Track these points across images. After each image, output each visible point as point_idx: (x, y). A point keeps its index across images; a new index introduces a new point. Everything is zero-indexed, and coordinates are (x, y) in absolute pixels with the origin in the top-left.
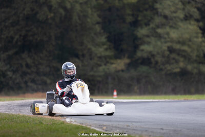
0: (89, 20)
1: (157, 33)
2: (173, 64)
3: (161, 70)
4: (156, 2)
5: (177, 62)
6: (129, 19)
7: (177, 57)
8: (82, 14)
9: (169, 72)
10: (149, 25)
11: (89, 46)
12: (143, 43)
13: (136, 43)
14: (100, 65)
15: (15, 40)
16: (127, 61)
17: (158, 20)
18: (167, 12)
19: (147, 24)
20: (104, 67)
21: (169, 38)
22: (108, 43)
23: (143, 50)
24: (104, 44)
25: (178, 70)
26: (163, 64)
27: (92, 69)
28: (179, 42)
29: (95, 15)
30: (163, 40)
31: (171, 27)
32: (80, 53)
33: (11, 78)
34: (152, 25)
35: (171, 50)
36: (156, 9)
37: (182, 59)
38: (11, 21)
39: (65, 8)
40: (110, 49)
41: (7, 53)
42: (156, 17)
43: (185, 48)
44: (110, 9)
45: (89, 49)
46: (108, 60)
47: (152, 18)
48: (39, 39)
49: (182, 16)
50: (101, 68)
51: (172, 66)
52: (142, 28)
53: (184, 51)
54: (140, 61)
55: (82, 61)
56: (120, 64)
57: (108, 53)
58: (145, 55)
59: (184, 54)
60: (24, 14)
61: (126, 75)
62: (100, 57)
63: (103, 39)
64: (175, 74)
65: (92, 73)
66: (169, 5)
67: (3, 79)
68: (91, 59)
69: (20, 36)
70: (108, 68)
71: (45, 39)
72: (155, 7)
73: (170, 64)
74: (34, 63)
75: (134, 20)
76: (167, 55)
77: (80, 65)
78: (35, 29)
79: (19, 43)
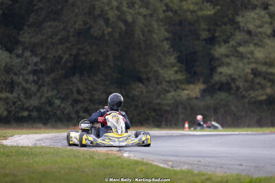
0: (155, 36)
1: (238, 51)
2: (257, 90)
3: (243, 97)
4: (238, 15)
5: (263, 87)
6: (204, 35)
7: (263, 82)
8: (146, 29)
9: (253, 100)
10: (228, 42)
11: (156, 67)
12: (222, 64)
13: (213, 64)
14: (169, 92)
15: (64, 60)
16: (202, 86)
17: (239, 36)
18: (251, 27)
19: (226, 42)
20: (173, 93)
21: (253, 58)
22: (179, 65)
23: (221, 73)
24: (173, 66)
25: (264, 97)
26: (246, 90)
27: (159, 96)
28: (265, 63)
29: (163, 29)
30: (245, 61)
31: (255, 44)
32: (144, 77)
33: (59, 107)
34: (232, 43)
35: (255, 73)
36: (237, 23)
37: (269, 84)
38: (59, 37)
39: (125, 22)
40: (181, 72)
41: (52, 76)
42: (237, 33)
44: (180, 23)
45: (156, 71)
46: (178, 85)
47: (232, 34)
48: (93, 59)
49: (269, 31)
50: (169, 95)
51: (256, 92)
52: (220, 46)
53: (272, 74)
54: (217, 86)
55: (147, 87)
56: (194, 91)
57: (179, 77)
58: (224, 79)
59: (271, 77)
60: (75, 29)
62: (169, 82)
63: (172, 59)
64: (261, 102)
65: (159, 101)
66: (254, 18)
67: (49, 108)
68: (157, 84)
69: (70, 55)
70: (178, 96)
71: (101, 59)
72: (236, 20)
73: (254, 91)
74: (87, 88)
75: (210, 36)
76: (250, 79)
77: (144, 91)
78: (88, 47)
79: (68, 64)
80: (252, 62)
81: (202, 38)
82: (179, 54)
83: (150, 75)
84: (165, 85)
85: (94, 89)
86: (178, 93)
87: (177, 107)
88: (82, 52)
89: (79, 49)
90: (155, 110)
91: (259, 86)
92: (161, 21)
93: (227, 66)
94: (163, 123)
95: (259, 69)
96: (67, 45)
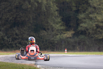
0: (52, 9)
2: (99, 34)
3: (92, 37)
5: (101, 33)
6: (74, 9)
7: (101, 31)
8: (47, 6)
9: (96, 39)
10: (85, 12)
12: (82, 22)
13: (78, 22)
14: (58, 35)
15: (9, 20)
16: (73, 32)
18: (95, 5)
19: (84, 12)
21: (96, 19)
22: (62, 22)
23: (82, 26)
24: (59, 23)
27: (53, 36)
28: (102, 22)
29: (55, 6)
30: (93, 21)
31: (97, 13)
32: (47, 28)
34: (87, 12)
35: (98, 26)
38: (7, 9)
39: (38, 2)
40: (63, 25)
41: (5, 27)
42: (89, 8)
44: (63, 3)
45: (51, 25)
46: (62, 31)
47: (87, 9)
48: (23, 19)
50: (58, 36)
51: (98, 35)
52: (81, 14)
54: (80, 32)
55: (48, 33)
56: (69, 34)
57: (62, 28)
58: (83, 29)
60: (15, 5)
61: (72, 40)
62: (58, 30)
63: (59, 20)
64: (100, 40)
65: (53, 39)
66: (97, 1)
67: (2, 42)
68: (53, 31)
69: (13, 18)
70: (62, 37)
71: (27, 19)
72: (89, 2)
74: (20, 33)
75: (77, 9)
76: (95, 29)
77: (46, 34)
78: (21, 14)
79: (12, 21)
80: (96, 21)
81: (73, 10)
82: (62, 17)
83: (49, 27)
85: (24, 33)
86: (61, 36)
87: (62, 42)
88: (18, 16)
89: (17, 15)
90: (51, 43)
91: (99, 33)
92: (54, 2)
93: (84, 23)
94: (55, 49)
95: (99, 25)
96: (12, 13)
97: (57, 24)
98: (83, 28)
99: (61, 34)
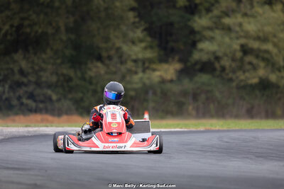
0: (118, 4)
2: (248, 71)
3: (231, 80)
5: (255, 68)
6: (182, 2)
7: (255, 61)
9: (242, 84)
10: (211, 11)
11: (119, 43)
12: (203, 39)
13: (193, 38)
14: (136, 73)
16: (178, 66)
17: (225, 3)
19: (208, 10)
20: (140, 75)
21: (242, 31)
22: (149, 39)
23: (202, 50)
24: (141, 41)
25: (255, 81)
26: (234, 72)
28: (258, 38)
30: (233, 35)
31: (245, 15)
32: (104, 54)
34: (216, 12)
35: (245, 50)
37: (262, 64)
40: (151, 47)
43: (269, 47)
45: (118, 49)
46: (147, 64)
48: (40, 31)
50: (136, 78)
51: (247, 74)
52: (200, 17)
53: (267, 52)
54: (198, 67)
55: (107, 66)
56: (168, 71)
57: (149, 54)
58: (205, 57)
59: (266, 56)
61: (176, 88)
62: (135, 61)
63: (139, 33)
64: (253, 87)
68: (122, 63)
69: (12, 26)
70: (149, 78)
71: (50, 31)
73: (244, 72)
74: (32, 68)
75: (187, 4)
76: (238, 57)
77: (102, 72)
78: (34, 17)
79: (9, 37)
80: (241, 37)
81: (178, 6)
83: (112, 52)
84: (130, 65)
85: (42, 69)
86: (146, 76)
87: (146, 93)
88: (26, 23)
89: (23, 19)
91: (251, 67)
93: (209, 40)
95: (250, 46)
96: (8, 13)
97: (133, 43)
98: (208, 53)
99: (144, 71)
